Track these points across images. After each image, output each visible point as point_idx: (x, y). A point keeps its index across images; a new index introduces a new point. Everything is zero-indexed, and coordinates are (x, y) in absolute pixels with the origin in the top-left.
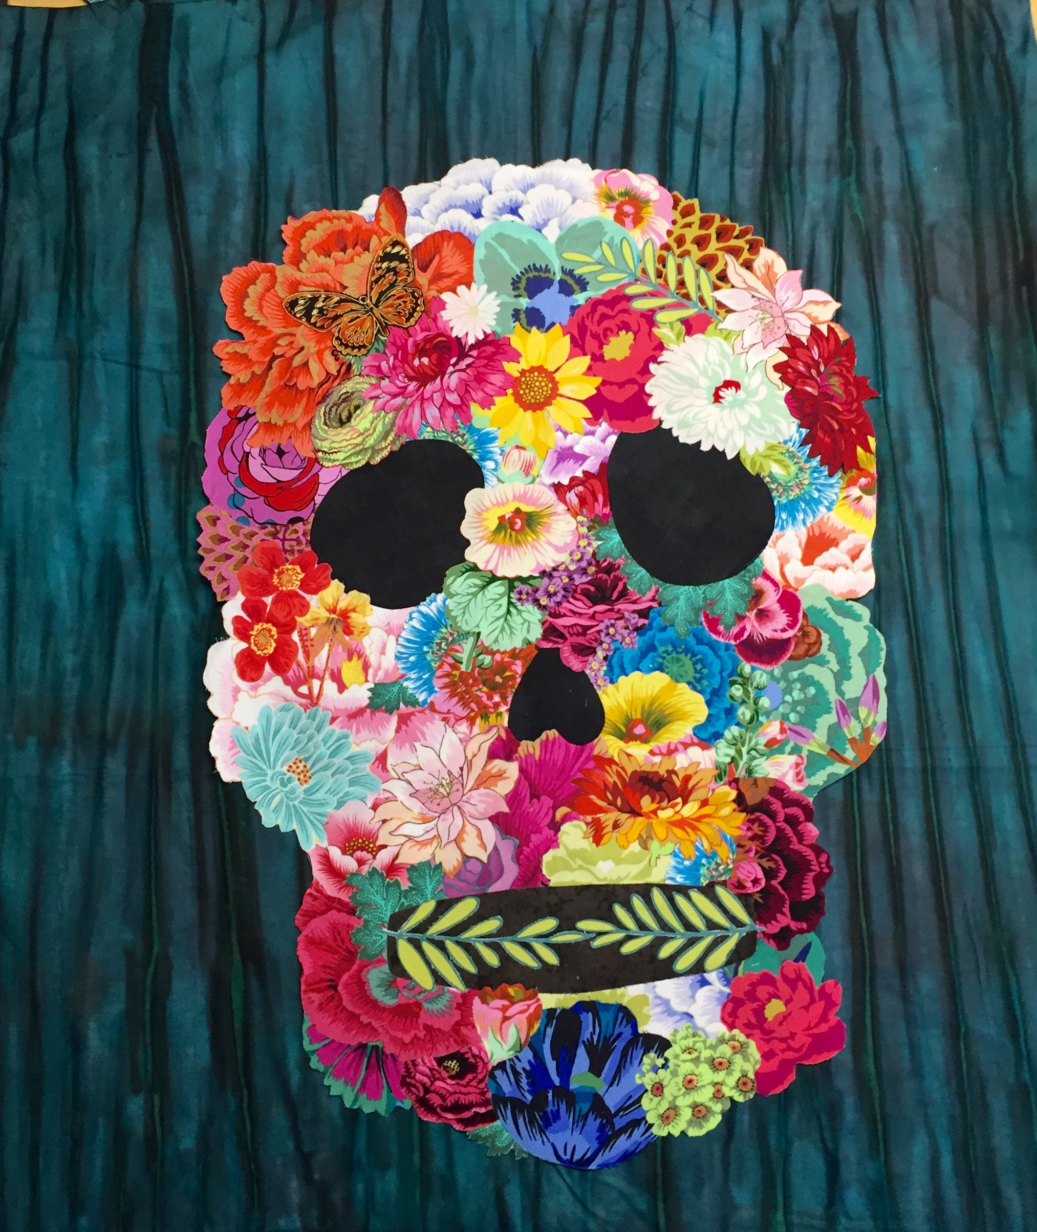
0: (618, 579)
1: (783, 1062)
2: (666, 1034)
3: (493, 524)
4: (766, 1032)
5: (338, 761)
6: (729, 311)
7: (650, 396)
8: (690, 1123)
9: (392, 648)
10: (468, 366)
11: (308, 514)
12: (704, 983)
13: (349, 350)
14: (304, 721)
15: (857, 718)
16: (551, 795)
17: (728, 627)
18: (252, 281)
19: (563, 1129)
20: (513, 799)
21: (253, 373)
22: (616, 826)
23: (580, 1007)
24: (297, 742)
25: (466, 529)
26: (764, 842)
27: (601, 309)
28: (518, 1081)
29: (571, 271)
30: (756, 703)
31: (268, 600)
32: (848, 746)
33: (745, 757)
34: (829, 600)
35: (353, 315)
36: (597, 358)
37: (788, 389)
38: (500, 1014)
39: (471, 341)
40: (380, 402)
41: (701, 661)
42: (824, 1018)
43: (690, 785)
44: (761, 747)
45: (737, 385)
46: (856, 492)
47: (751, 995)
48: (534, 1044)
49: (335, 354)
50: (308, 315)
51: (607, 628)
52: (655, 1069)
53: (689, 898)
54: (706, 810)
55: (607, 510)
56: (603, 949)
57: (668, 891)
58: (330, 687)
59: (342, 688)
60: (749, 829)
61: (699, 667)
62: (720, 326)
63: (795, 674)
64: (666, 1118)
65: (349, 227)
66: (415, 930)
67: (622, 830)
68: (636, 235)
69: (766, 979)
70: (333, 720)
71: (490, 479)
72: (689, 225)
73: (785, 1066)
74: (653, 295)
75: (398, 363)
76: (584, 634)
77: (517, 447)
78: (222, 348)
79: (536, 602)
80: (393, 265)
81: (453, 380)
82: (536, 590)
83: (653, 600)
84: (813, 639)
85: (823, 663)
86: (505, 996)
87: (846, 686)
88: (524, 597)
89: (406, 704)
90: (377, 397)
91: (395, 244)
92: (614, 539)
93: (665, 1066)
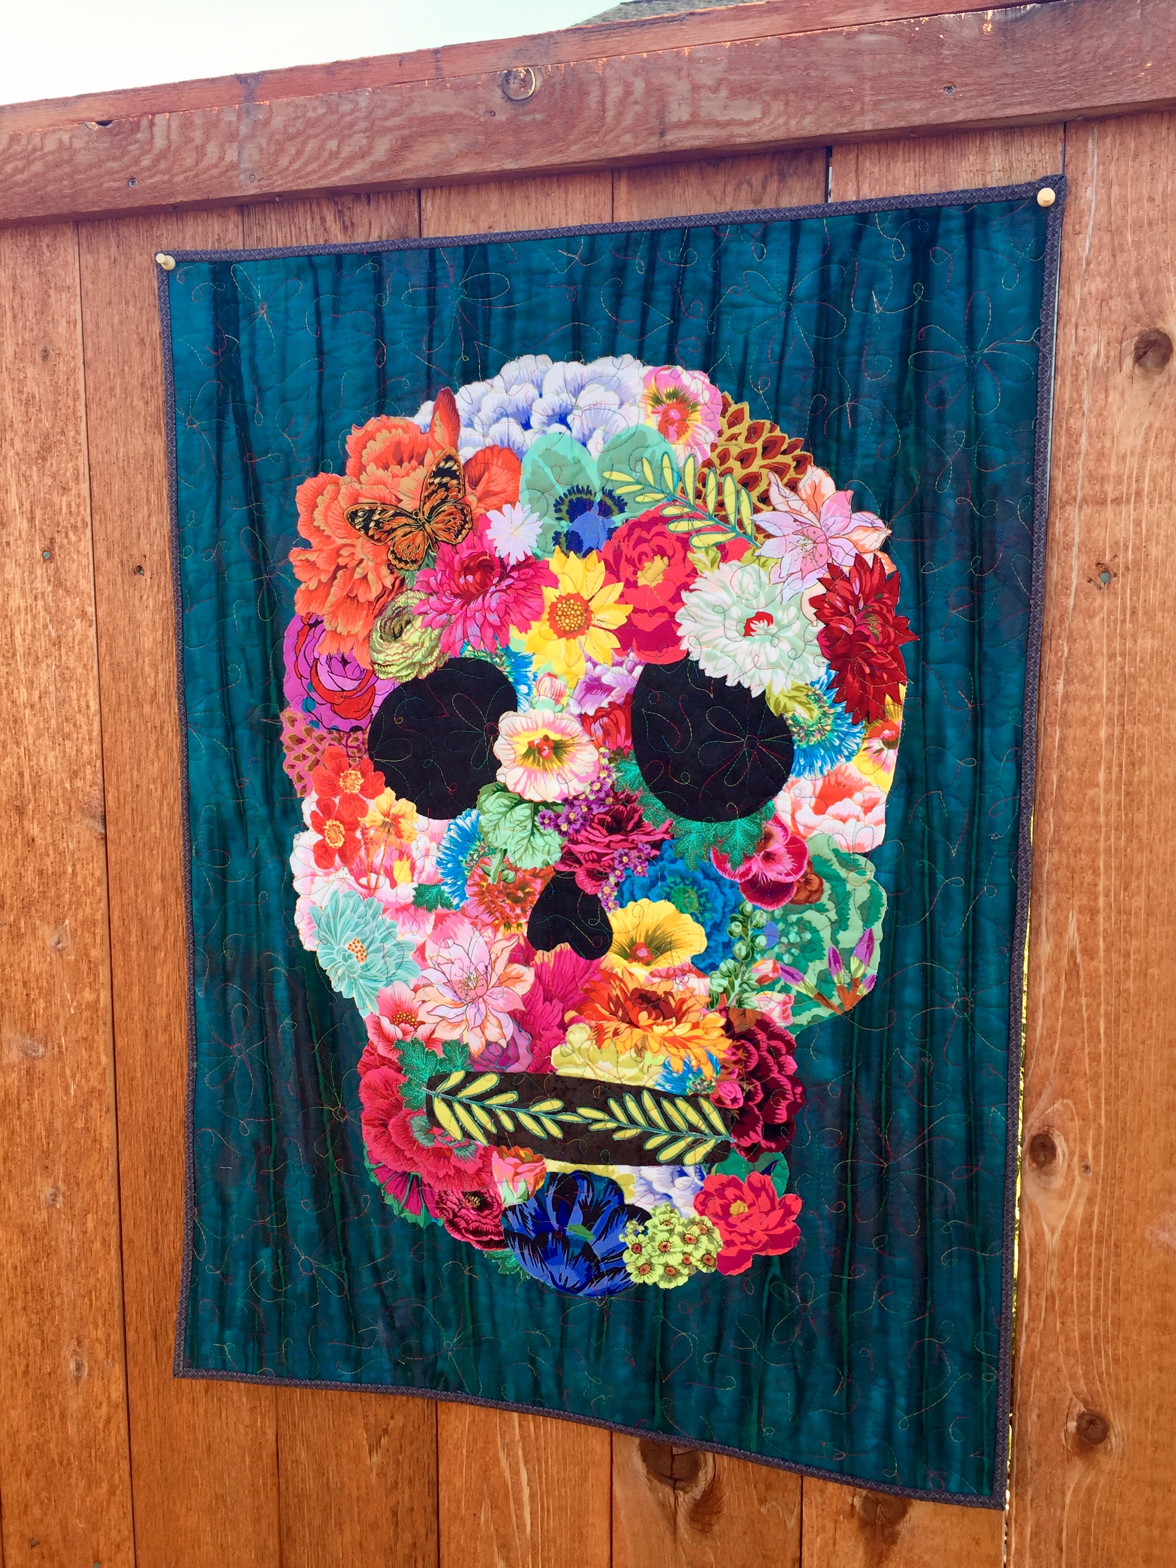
0: (636, 811)
1: (741, 1252)
2: (648, 1209)
3: (523, 749)
4: (729, 1225)
5: (388, 945)
6: (769, 536)
7: (680, 625)
8: (662, 1277)
9: (436, 854)
10: (509, 587)
11: (365, 723)
12: (682, 1174)
13: (402, 565)
14: (362, 908)
15: (848, 967)
16: (563, 1000)
17: (735, 866)
18: (320, 492)
19: (561, 1263)
20: (527, 1000)
21: (319, 581)
22: (616, 1033)
23: (578, 1174)
24: (357, 925)
25: (500, 749)
26: (746, 1067)
27: (638, 532)
28: (525, 1222)
29: (611, 492)
30: (753, 941)
31: (337, 800)
32: (835, 993)
33: (737, 989)
34: (836, 852)
35: (408, 529)
36: (631, 584)
37: (821, 626)
38: (512, 1171)
39: (512, 562)
40: (428, 617)
41: (706, 894)
42: (781, 1223)
43: (684, 1008)
44: (753, 982)
45: (769, 618)
46: (877, 744)
47: (720, 1193)
48: (539, 1196)
49: (391, 568)
50: (366, 528)
51: (621, 856)
52: (636, 1233)
53: (674, 1105)
54: (698, 1032)
55: (629, 742)
56: (598, 1132)
57: (657, 1095)
58: (384, 881)
59: (393, 884)
60: (734, 1054)
61: (703, 900)
62: (757, 553)
63: (794, 918)
64: (642, 1270)
65: (406, 438)
66: (447, 1093)
67: (621, 1038)
68: (678, 449)
69: (734, 1183)
70: (385, 910)
71: (523, 704)
72: (734, 437)
73: (743, 1256)
74: (691, 517)
75: (445, 580)
76: (599, 861)
77: (550, 675)
78: (296, 556)
79: (557, 827)
80: (445, 480)
81: (494, 600)
82: (558, 816)
83: (666, 832)
84: (815, 887)
85: (822, 910)
86: (518, 1156)
87: (842, 936)
88: (547, 821)
89: (443, 905)
90: (426, 613)
91: (449, 458)
92: (633, 770)
93: (645, 1232)
